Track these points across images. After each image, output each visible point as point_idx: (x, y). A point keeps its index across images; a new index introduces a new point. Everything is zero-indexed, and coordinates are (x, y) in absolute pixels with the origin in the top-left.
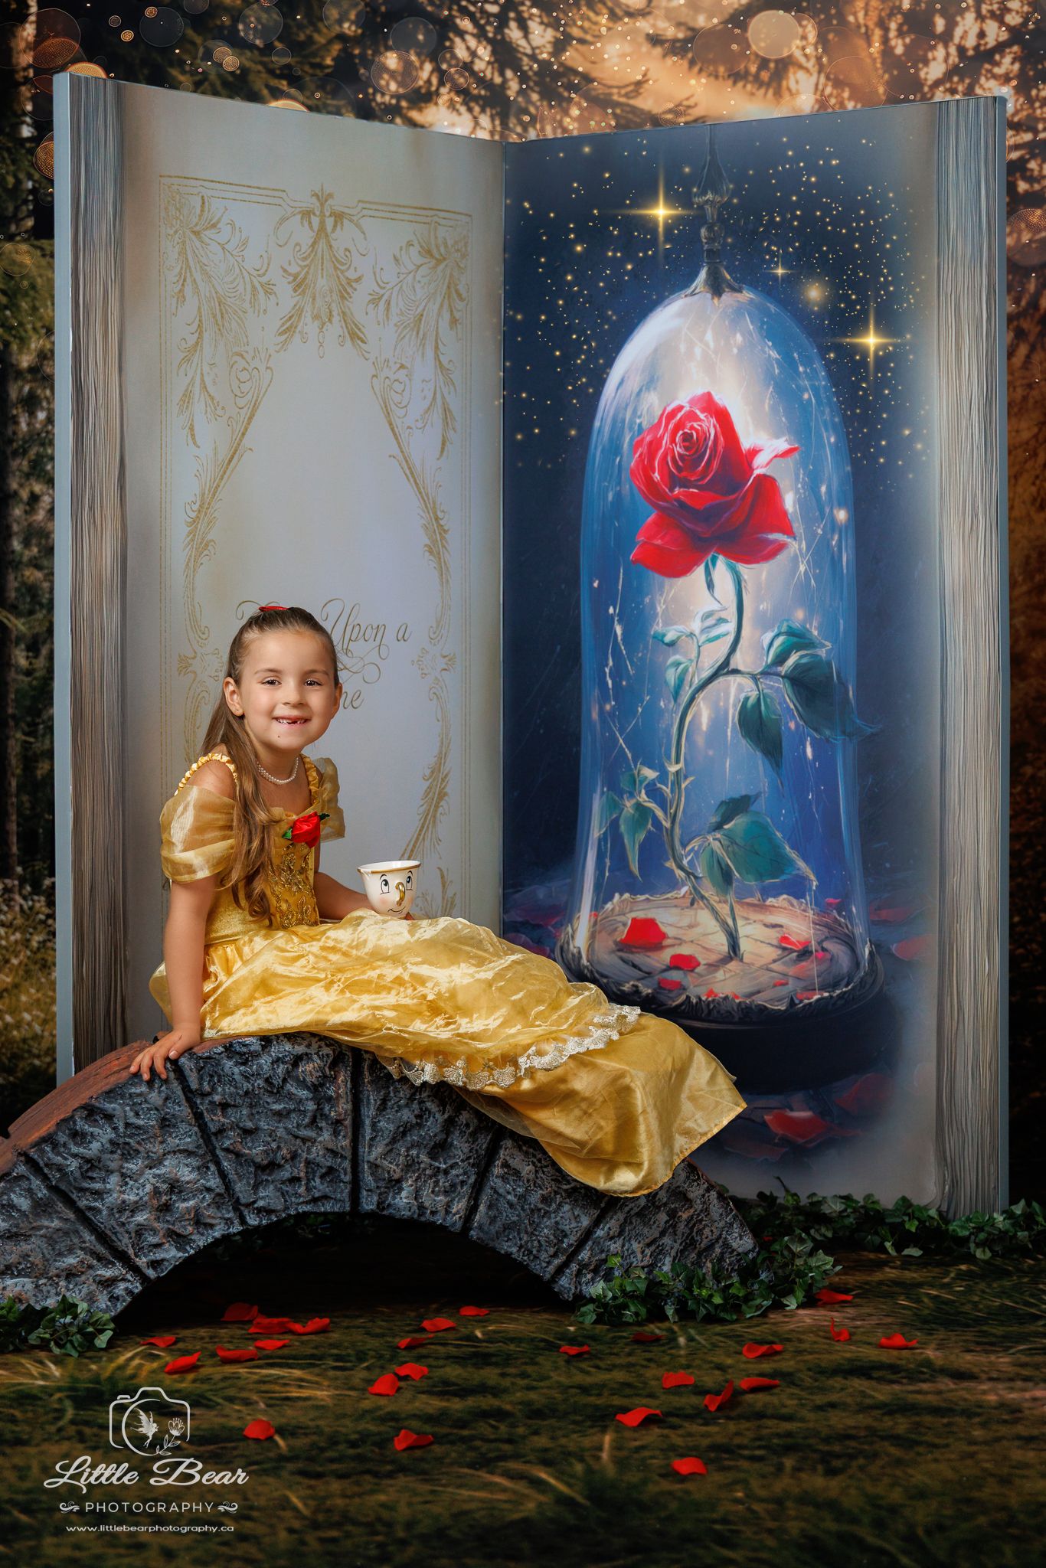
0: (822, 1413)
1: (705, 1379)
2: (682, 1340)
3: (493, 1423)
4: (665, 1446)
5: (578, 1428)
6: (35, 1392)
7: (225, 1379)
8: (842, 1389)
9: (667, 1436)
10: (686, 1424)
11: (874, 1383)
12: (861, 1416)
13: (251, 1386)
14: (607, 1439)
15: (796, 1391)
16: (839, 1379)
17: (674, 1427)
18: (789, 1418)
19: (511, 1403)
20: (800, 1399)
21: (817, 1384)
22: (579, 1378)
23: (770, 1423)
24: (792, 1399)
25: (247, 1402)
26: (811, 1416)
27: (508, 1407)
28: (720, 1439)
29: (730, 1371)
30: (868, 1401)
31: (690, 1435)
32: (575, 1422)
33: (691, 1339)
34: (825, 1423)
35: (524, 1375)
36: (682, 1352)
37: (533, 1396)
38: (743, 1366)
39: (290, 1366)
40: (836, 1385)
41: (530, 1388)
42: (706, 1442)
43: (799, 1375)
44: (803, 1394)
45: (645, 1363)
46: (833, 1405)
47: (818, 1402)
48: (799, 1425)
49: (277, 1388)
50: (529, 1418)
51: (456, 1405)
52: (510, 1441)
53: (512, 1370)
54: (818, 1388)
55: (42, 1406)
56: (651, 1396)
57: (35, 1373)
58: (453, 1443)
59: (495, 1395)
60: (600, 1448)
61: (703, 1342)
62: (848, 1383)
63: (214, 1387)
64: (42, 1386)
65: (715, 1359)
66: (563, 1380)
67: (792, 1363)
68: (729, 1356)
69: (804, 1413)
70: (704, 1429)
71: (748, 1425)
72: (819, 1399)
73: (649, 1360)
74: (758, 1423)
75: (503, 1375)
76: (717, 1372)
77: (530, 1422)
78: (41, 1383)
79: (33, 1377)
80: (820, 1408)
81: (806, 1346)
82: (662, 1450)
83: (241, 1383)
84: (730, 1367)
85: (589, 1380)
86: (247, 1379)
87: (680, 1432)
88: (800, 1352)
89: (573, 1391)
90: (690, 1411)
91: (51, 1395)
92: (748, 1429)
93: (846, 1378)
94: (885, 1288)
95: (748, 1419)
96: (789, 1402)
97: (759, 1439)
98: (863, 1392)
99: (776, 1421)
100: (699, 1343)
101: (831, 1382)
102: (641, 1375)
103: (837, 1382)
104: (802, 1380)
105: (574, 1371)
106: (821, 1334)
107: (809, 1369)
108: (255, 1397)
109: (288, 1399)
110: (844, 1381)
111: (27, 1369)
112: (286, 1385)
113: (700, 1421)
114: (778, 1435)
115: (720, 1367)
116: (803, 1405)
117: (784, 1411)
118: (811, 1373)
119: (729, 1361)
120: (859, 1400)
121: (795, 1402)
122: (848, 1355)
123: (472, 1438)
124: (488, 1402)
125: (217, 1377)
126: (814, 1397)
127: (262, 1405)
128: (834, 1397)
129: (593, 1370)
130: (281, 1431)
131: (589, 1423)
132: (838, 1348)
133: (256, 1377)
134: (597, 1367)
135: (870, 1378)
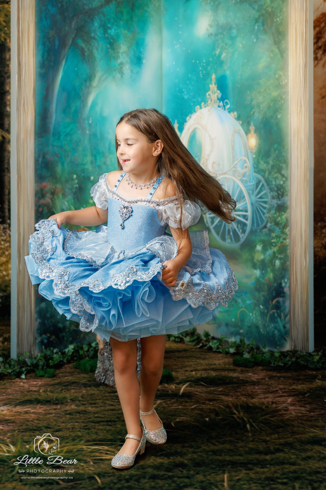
0: (306, 461)
1: (260, 446)
2: (248, 426)
3: (181, 469)
4: (248, 479)
5: (214, 471)
6: (5, 459)
7: (78, 451)
8: (312, 450)
9: (248, 474)
10: (255, 468)
11: (323, 447)
12: (321, 462)
13: (88, 454)
14: (226, 476)
15: (294, 451)
16: (309, 445)
17: (251, 469)
18: (293, 464)
19: (187, 459)
20: (296, 455)
21: (302, 448)
22: (212, 447)
23: (287, 466)
24: (294, 455)
25: (86, 462)
26: (302, 463)
27: (186, 462)
28: (268, 475)
29: (269, 443)
30: (322, 455)
31: (257, 473)
32: (212, 468)
33: (251, 426)
34: (308, 466)
35: (191, 447)
36: (250, 434)
37: (195, 456)
38: (273, 441)
39: (102, 445)
40: (309, 448)
41: (194, 453)
42: (263, 476)
43: (294, 444)
44: (297, 452)
45: (237, 441)
46: (309, 457)
47: (304, 456)
48: (298, 467)
49: (98, 454)
50: (194, 466)
51: (165, 461)
52: (188, 477)
53: (187, 445)
54: (302, 449)
55: (7, 465)
56: (240, 455)
57: (5, 450)
58: (166, 479)
59: (181, 456)
60: (223, 481)
61: (257, 427)
62: (313, 447)
63: (74, 455)
64: (8, 456)
65: (263, 438)
66: (206, 448)
67: (291, 439)
68: (268, 436)
69: (299, 461)
70: (262, 470)
71: (279, 467)
72: (304, 455)
73: (238, 439)
74: (282, 466)
75: (183, 447)
76: (264, 444)
77: (195, 468)
78: (7, 454)
79: (5, 452)
80: (304, 459)
81: (295, 429)
82: (247, 481)
83: (84, 453)
84: (269, 441)
85: (216, 448)
86: (86, 451)
87: (253, 471)
88: (293, 433)
89: (211, 453)
90: (255, 462)
91: (10, 460)
92: (279, 470)
93: (312, 445)
94: (318, 392)
95: (278, 464)
96: (292, 457)
97: (284, 474)
98: (320, 451)
99: (289, 466)
100: (255, 428)
101: (306, 447)
102: (236, 446)
103: (309, 447)
104: (296, 446)
105: (209, 444)
106: (300, 421)
107: (298, 442)
108: (88, 460)
109: (101, 460)
110: (312, 447)
111: (2, 448)
112: (101, 453)
113: (260, 466)
114: (291, 472)
115: (265, 441)
116: (298, 458)
117: (291, 461)
118: (299, 443)
119: (268, 439)
120: (318, 454)
121: (295, 456)
122: (311, 435)
123: (173, 477)
124: (178, 459)
125: (75, 450)
126: (301, 454)
127: (92, 463)
128: (309, 454)
129: (217, 443)
130: (99, 475)
131: (218, 469)
132: (307, 430)
133: (90, 450)
134: (218, 442)
135: (321, 445)
